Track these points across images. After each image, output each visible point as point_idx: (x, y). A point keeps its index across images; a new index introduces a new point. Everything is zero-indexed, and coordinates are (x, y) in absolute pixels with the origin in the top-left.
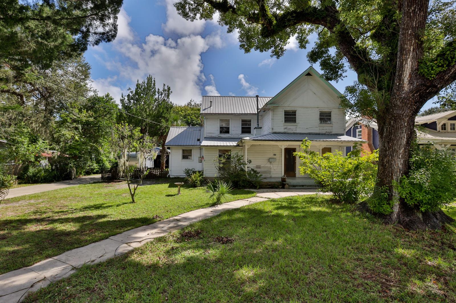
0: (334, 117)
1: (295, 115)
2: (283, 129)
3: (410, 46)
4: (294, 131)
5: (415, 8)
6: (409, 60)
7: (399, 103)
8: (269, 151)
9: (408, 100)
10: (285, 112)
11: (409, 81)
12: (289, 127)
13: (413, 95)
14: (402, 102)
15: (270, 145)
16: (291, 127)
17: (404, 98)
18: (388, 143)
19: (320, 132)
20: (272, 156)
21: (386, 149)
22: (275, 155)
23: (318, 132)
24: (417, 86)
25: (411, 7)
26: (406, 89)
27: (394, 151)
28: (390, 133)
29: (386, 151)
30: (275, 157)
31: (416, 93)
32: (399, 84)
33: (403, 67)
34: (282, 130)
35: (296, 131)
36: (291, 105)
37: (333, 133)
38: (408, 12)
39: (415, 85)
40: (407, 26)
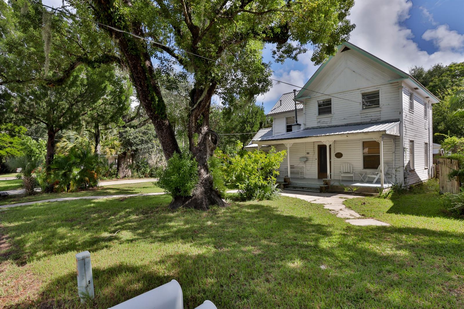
0: (383, 99)
1: (330, 104)
2: (316, 123)
4: (328, 124)
8: (302, 150)
10: (318, 103)
12: (323, 120)
15: (303, 143)
16: (326, 120)
19: (362, 121)
20: (304, 154)
22: (308, 153)
23: (359, 121)
30: (308, 155)
34: (315, 125)
35: (330, 124)
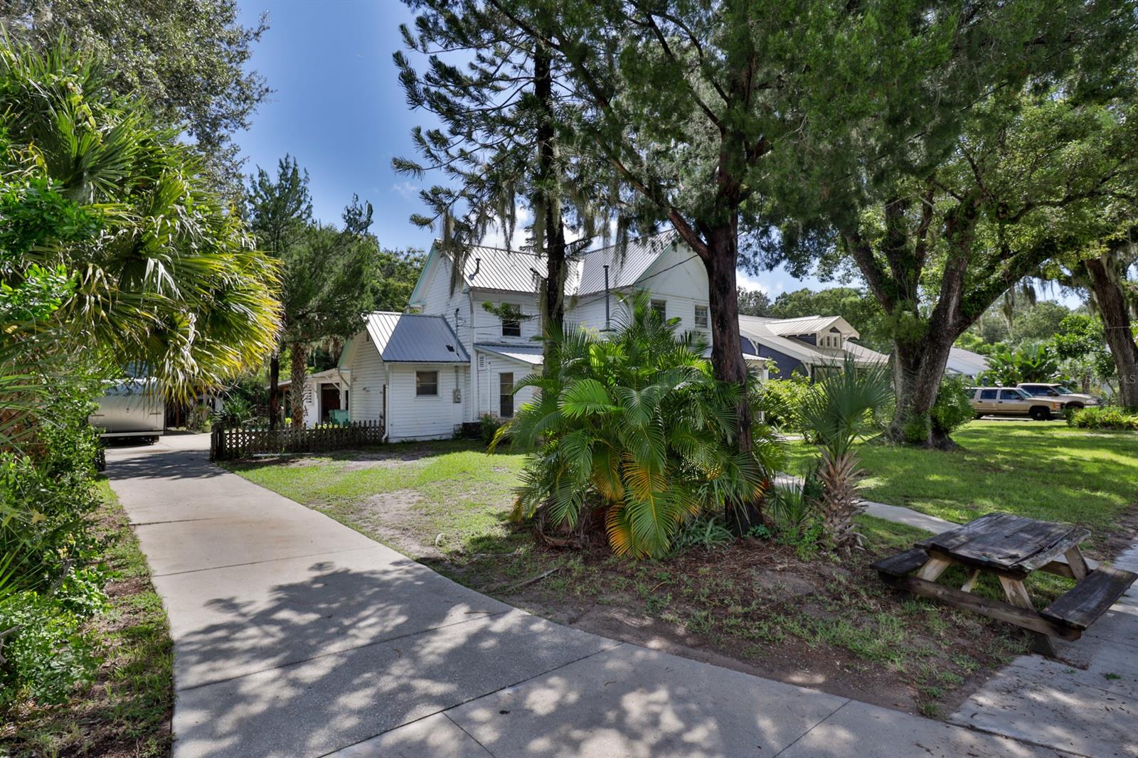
1: (664, 309)
3: (957, 286)
6: (955, 297)
7: (944, 334)
9: (952, 332)
13: (956, 329)
14: (947, 334)
17: (949, 330)
26: (950, 322)
27: (935, 376)
31: (958, 327)
32: (945, 316)
33: (949, 302)
36: (659, 291)
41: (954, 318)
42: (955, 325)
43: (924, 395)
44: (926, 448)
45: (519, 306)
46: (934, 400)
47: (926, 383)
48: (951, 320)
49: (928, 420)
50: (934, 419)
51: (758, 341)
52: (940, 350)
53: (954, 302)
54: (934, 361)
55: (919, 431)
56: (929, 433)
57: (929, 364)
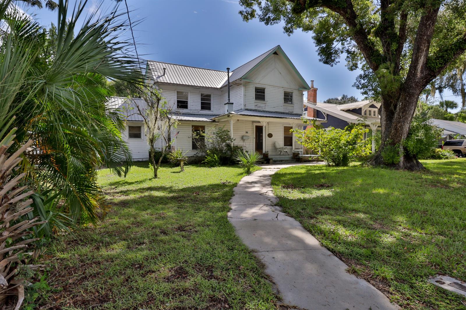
0: (295, 98)
1: (264, 93)
3: (424, 47)
5: (430, 23)
6: (422, 56)
7: (414, 85)
8: (242, 129)
9: (420, 83)
10: (255, 89)
11: (421, 71)
12: (259, 105)
13: (423, 81)
14: (416, 85)
16: (261, 105)
17: (417, 82)
18: (403, 113)
19: (284, 111)
20: (244, 133)
21: (401, 117)
22: (247, 132)
23: (283, 111)
24: (426, 74)
25: (428, 21)
26: (418, 76)
27: (407, 118)
28: (405, 105)
29: (400, 118)
30: (247, 134)
31: (425, 79)
32: (415, 72)
33: (418, 61)
34: (253, 108)
35: (265, 109)
36: (260, 83)
37: (295, 113)
38: (426, 24)
39: (424, 74)
40: (424, 33)
41: (422, 72)
42: (422, 78)
43: (398, 132)
44: (398, 169)
45: (187, 93)
46: (406, 135)
47: (399, 122)
48: (419, 74)
49: (401, 150)
50: (405, 149)
51: (326, 113)
52: (410, 98)
53: (422, 61)
54: (405, 106)
55: (393, 157)
56: (402, 159)
57: (401, 108)
